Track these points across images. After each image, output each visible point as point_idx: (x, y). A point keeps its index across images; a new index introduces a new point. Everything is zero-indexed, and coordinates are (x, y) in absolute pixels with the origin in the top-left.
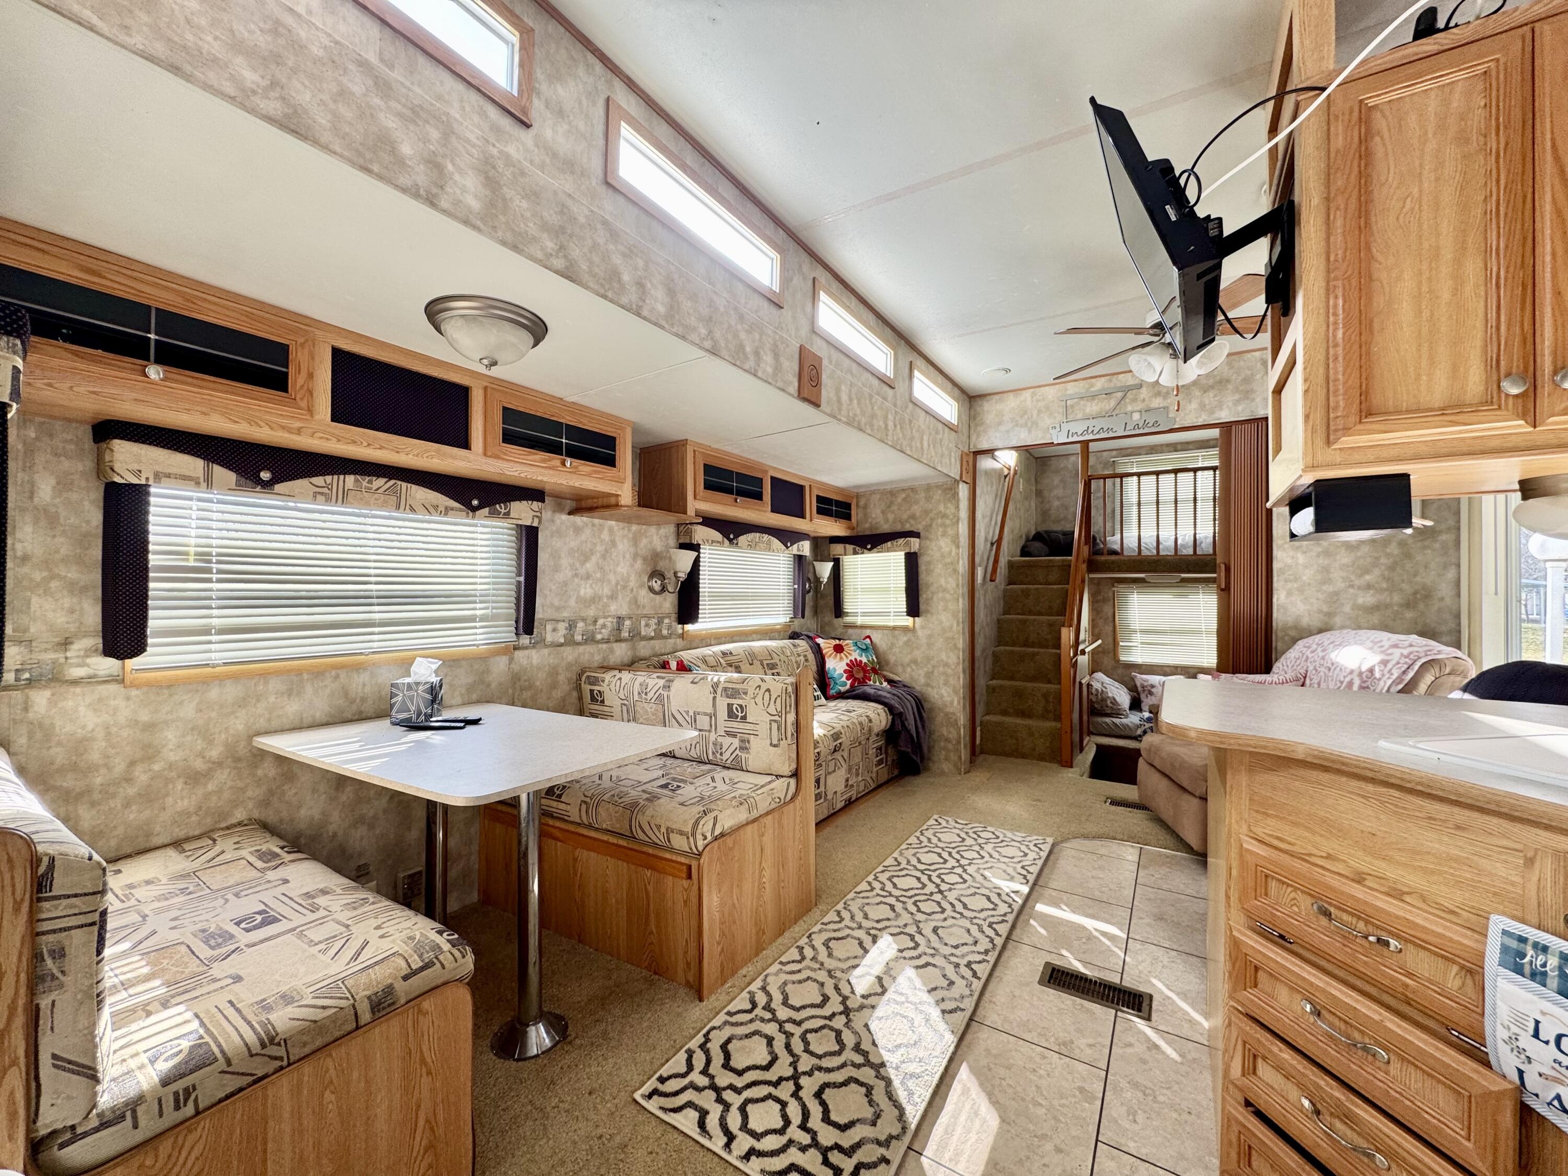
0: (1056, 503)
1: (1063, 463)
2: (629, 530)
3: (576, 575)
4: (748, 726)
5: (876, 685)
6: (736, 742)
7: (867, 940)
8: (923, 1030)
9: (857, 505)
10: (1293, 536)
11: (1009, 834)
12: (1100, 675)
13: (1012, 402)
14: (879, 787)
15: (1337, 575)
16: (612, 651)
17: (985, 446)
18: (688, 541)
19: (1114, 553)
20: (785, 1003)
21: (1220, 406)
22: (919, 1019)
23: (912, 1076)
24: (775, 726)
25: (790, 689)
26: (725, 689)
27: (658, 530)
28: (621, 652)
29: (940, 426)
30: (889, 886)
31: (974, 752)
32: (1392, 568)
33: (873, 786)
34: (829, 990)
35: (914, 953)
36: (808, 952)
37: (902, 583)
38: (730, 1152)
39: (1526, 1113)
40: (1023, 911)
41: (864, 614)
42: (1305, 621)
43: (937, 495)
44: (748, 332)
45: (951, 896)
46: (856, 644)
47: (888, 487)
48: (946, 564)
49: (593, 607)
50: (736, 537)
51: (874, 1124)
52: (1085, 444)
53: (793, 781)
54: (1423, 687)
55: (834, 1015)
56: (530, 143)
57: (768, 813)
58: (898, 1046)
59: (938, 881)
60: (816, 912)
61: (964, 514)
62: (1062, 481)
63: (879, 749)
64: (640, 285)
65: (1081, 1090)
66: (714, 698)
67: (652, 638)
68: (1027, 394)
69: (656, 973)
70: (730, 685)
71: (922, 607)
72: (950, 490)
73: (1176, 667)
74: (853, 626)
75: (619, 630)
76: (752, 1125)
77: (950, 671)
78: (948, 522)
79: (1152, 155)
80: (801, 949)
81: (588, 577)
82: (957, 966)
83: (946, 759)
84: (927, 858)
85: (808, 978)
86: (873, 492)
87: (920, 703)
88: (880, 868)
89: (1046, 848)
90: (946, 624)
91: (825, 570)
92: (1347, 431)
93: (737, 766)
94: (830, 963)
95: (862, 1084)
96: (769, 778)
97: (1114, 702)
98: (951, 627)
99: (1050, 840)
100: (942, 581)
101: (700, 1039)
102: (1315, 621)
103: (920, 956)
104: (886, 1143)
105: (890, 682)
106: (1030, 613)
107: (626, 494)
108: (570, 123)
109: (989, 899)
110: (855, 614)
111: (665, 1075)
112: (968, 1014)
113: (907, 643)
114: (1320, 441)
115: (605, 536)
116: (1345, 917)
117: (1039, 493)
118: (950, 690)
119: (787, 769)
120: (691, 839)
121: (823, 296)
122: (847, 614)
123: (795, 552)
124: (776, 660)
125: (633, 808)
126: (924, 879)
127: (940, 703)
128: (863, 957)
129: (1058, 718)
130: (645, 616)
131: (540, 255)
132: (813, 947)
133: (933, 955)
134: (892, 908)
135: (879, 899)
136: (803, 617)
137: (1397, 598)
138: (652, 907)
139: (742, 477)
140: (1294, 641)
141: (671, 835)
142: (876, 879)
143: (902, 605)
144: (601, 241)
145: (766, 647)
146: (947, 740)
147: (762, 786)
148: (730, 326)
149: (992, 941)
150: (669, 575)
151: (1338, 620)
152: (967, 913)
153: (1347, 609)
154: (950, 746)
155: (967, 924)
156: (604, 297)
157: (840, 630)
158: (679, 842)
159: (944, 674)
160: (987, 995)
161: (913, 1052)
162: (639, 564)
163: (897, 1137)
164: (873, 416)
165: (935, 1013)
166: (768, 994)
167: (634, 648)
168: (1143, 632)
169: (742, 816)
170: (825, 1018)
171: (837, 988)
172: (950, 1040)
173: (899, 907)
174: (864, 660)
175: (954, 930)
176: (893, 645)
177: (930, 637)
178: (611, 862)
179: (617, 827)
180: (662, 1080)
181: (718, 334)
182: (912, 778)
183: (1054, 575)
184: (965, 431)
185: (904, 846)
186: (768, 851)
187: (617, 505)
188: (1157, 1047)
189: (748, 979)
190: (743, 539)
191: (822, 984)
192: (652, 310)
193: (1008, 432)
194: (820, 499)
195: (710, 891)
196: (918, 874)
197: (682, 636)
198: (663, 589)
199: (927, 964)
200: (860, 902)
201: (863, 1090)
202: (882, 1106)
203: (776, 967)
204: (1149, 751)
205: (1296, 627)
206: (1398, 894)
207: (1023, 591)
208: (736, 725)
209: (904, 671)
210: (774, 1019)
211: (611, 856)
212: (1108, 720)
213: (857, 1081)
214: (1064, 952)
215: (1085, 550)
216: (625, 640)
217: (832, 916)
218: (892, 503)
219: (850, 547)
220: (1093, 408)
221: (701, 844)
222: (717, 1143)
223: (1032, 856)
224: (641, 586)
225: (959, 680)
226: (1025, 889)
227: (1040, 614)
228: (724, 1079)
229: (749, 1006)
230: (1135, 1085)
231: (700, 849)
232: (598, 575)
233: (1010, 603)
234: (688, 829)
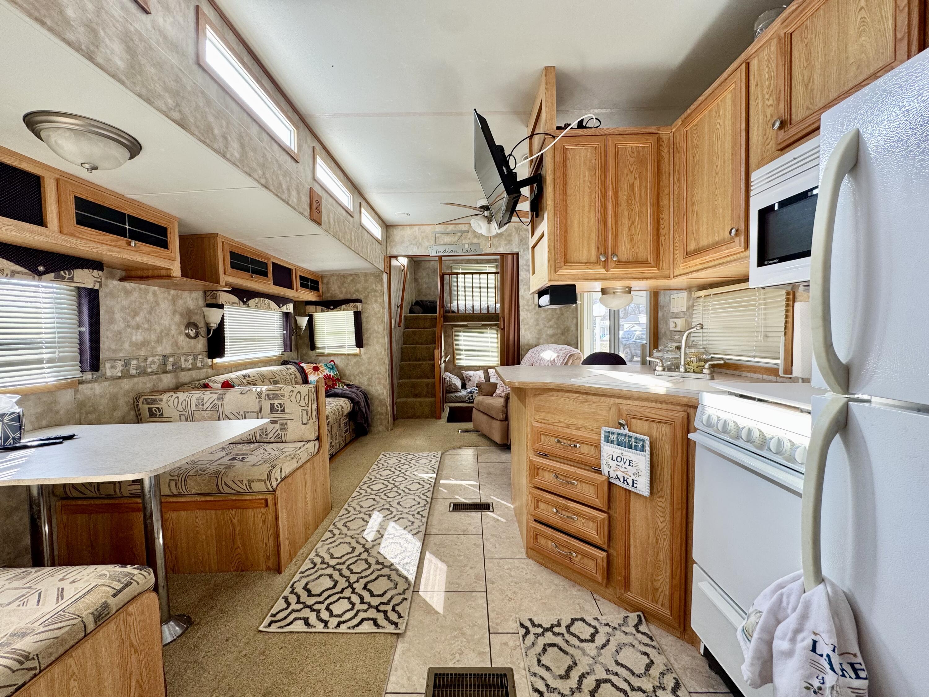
0: (425, 286)
1: (427, 265)
2: (169, 294)
3: (128, 326)
4: (286, 415)
5: (339, 388)
6: (277, 426)
7: (366, 517)
8: (406, 545)
9: (322, 283)
10: (539, 306)
11: (421, 454)
12: (448, 373)
13: (408, 232)
14: (346, 445)
15: (541, 322)
16: (161, 380)
17: (395, 253)
18: (214, 302)
19: (453, 312)
20: (332, 557)
21: (500, 245)
22: (402, 542)
23: (407, 564)
24: (305, 413)
25: (313, 390)
26: (268, 395)
27: (191, 293)
28: (167, 380)
29: (374, 241)
30: (369, 491)
31: (395, 418)
32: (558, 319)
33: (344, 444)
34: (354, 544)
35: (392, 516)
36: (336, 532)
37: (353, 329)
38: (328, 628)
39: (610, 484)
40: (436, 484)
41: (329, 348)
42: (531, 342)
43: (371, 279)
44: (284, 176)
45: (402, 487)
46: (326, 366)
47: (342, 273)
48: (377, 318)
49: (143, 349)
50: (248, 300)
51: (396, 588)
52: (440, 257)
53: (317, 442)
54: (569, 364)
55: (360, 554)
56: (149, 25)
57: (307, 462)
58: (397, 555)
59: (393, 482)
60: (333, 513)
61: (386, 290)
62: (428, 274)
63: (346, 423)
64: (225, 138)
65: (475, 544)
66: (260, 402)
67: (190, 369)
68: (416, 228)
69: (242, 571)
70: (271, 392)
71: (364, 342)
72: (378, 276)
73: (479, 367)
74: (323, 355)
75: (165, 365)
76: (335, 612)
77: (381, 376)
78: (377, 294)
79: (497, 143)
80: (331, 531)
81: (138, 327)
82: (413, 515)
83: (381, 424)
84: (384, 473)
85: (341, 543)
86: (332, 275)
87: (366, 395)
88: (362, 483)
89: (439, 456)
90: (379, 351)
91: (303, 321)
92: (560, 268)
93: (279, 440)
94: (349, 533)
95: (385, 576)
96: (302, 443)
97: (455, 386)
98: (381, 353)
99: (440, 453)
100: (376, 328)
101: (289, 589)
102: (535, 343)
103: (395, 516)
104: (404, 592)
105: (348, 385)
106: (417, 343)
107: (176, 269)
108: (174, 18)
109: (419, 484)
110: (323, 348)
111: (274, 613)
112: (423, 532)
113: (356, 363)
114: (553, 272)
115: (150, 297)
116: (565, 441)
117: (416, 280)
118: (382, 386)
119: (313, 436)
120: (268, 483)
121: (319, 160)
122: (318, 348)
123: (285, 310)
124: (278, 378)
125: (216, 475)
126: (386, 483)
127: (376, 394)
128: (367, 525)
129: (434, 395)
130: (184, 354)
131: (164, 108)
132: (338, 529)
133: (401, 514)
134: (374, 500)
135: (366, 497)
136: (291, 351)
137: (559, 331)
138: (237, 532)
139: (254, 261)
140: (528, 350)
141: (252, 484)
142: (361, 489)
143: (353, 341)
144: (201, 105)
145: (271, 371)
146: (381, 414)
147: (300, 448)
148: (274, 171)
149: (426, 500)
150: (202, 325)
151: (541, 341)
152: (411, 492)
153: (544, 336)
154: (383, 417)
155: (413, 497)
156: (204, 142)
157: (314, 358)
158: (257, 487)
159: (379, 378)
160: (429, 524)
161: (404, 555)
162: (177, 318)
163: (408, 589)
164: (345, 233)
165: (409, 536)
166: (321, 557)
167: (177, 377)
168: (466, 351)
169: (294, 465)
170: (357, 556)
171: (358, 542)
172: (419, 544)
173: (377, 498)
174: (332, 374)
175: (407, 501)
176: (348, 364)
177: (369, 358)
178: (200, 513)
179: (206, 490)
180: (273, 616)
181: (268, 176)
182: (363, 438)
183: (428, 324)
184: (385, 243)
185: (371, 470)
186: (309, 483)
187: (169, 276)
188: (498, 520)
189: (305, 555)
190: (252, 302)
191: (350, 543)
192: (232, 155)
193: (407, 247)
194: (302, 278)
195: (282, 510)
196: (383, 481)
197: (212, 367)
198: (197, 335)
199: (399, 519)
200: (356, 501)
201: (386, 577)
202: (397, 580)
203: (320, 543)
204: (478, 404)
205: (528, 345)
206: (578, 429)
207: (413, 332)
208: (276, 416)
209: (355, 378)
210: (329, 566)
211: (199, 509)
212: (453, 395)
213: (382, 576)
214: (457, 497)
215: (442, 310)
216: (169, 372)
217: (343, 512)
218: (344, 282)
219: (319, 308)
220: (448, 239)
221: (274, 484)
222: (320, 627)
223: (433, 461)
224: (180, 333)
225: (386, 381)
226: (434, 475)
227: (422, 344)
228: (311, 601)
229: (312, 566)
230: (493, 536)
231: (275, 487)
232: (146, 326)
233: (406, 339)
234: (265, 477)
